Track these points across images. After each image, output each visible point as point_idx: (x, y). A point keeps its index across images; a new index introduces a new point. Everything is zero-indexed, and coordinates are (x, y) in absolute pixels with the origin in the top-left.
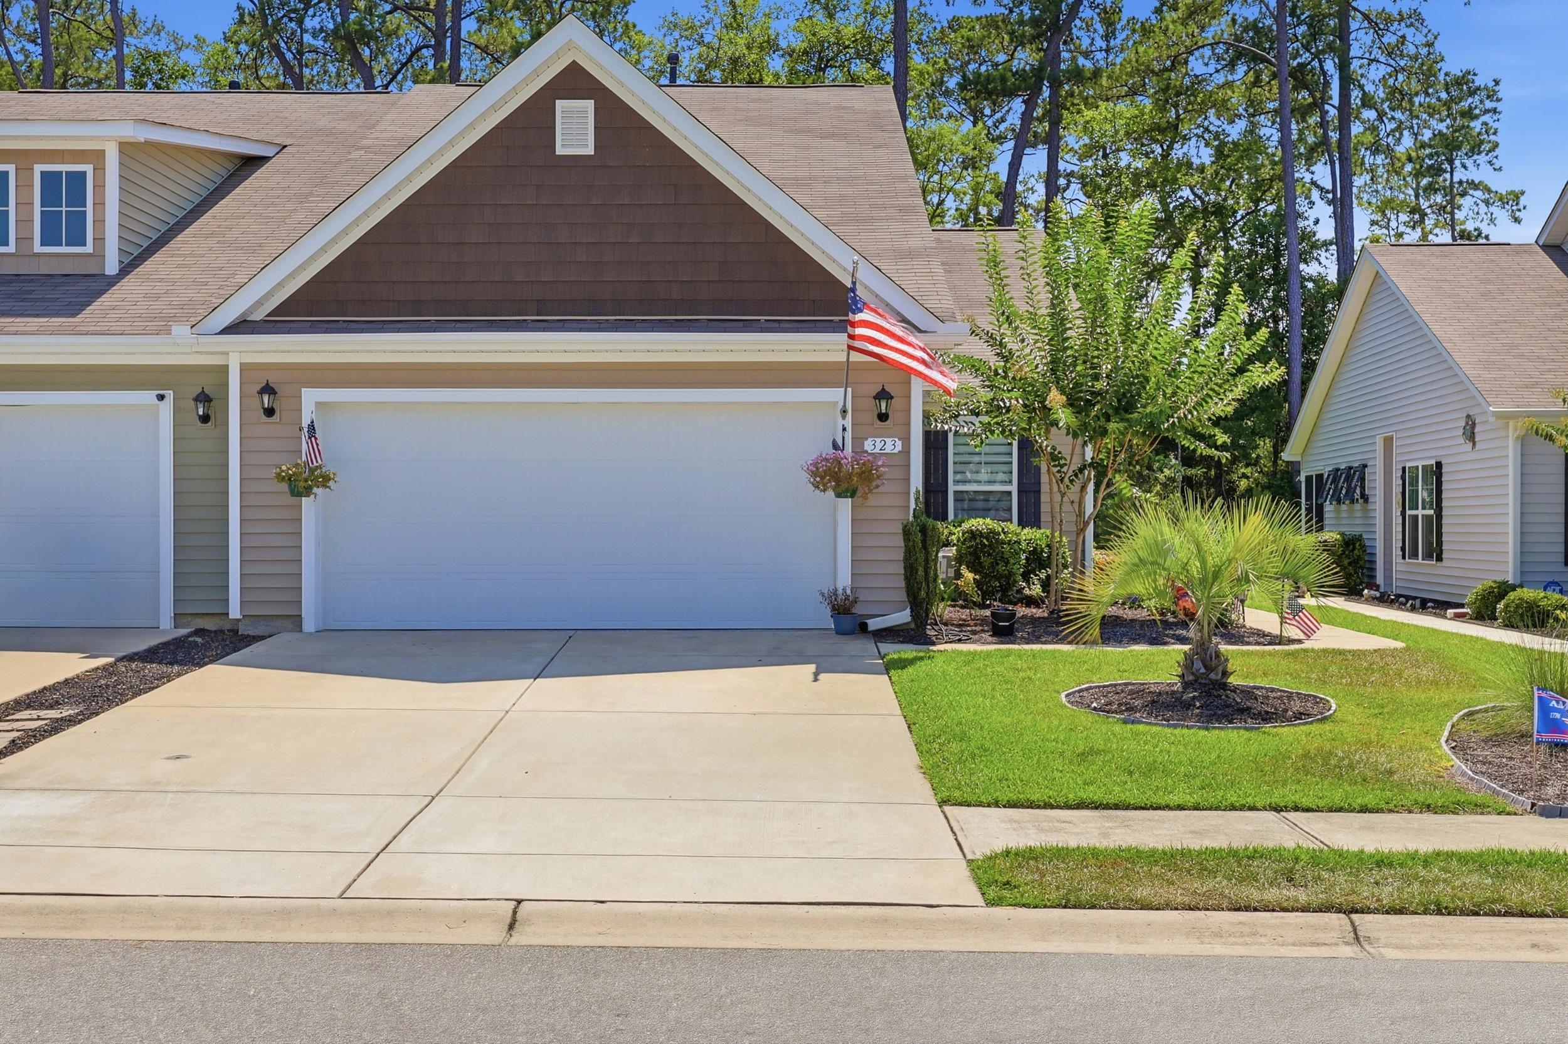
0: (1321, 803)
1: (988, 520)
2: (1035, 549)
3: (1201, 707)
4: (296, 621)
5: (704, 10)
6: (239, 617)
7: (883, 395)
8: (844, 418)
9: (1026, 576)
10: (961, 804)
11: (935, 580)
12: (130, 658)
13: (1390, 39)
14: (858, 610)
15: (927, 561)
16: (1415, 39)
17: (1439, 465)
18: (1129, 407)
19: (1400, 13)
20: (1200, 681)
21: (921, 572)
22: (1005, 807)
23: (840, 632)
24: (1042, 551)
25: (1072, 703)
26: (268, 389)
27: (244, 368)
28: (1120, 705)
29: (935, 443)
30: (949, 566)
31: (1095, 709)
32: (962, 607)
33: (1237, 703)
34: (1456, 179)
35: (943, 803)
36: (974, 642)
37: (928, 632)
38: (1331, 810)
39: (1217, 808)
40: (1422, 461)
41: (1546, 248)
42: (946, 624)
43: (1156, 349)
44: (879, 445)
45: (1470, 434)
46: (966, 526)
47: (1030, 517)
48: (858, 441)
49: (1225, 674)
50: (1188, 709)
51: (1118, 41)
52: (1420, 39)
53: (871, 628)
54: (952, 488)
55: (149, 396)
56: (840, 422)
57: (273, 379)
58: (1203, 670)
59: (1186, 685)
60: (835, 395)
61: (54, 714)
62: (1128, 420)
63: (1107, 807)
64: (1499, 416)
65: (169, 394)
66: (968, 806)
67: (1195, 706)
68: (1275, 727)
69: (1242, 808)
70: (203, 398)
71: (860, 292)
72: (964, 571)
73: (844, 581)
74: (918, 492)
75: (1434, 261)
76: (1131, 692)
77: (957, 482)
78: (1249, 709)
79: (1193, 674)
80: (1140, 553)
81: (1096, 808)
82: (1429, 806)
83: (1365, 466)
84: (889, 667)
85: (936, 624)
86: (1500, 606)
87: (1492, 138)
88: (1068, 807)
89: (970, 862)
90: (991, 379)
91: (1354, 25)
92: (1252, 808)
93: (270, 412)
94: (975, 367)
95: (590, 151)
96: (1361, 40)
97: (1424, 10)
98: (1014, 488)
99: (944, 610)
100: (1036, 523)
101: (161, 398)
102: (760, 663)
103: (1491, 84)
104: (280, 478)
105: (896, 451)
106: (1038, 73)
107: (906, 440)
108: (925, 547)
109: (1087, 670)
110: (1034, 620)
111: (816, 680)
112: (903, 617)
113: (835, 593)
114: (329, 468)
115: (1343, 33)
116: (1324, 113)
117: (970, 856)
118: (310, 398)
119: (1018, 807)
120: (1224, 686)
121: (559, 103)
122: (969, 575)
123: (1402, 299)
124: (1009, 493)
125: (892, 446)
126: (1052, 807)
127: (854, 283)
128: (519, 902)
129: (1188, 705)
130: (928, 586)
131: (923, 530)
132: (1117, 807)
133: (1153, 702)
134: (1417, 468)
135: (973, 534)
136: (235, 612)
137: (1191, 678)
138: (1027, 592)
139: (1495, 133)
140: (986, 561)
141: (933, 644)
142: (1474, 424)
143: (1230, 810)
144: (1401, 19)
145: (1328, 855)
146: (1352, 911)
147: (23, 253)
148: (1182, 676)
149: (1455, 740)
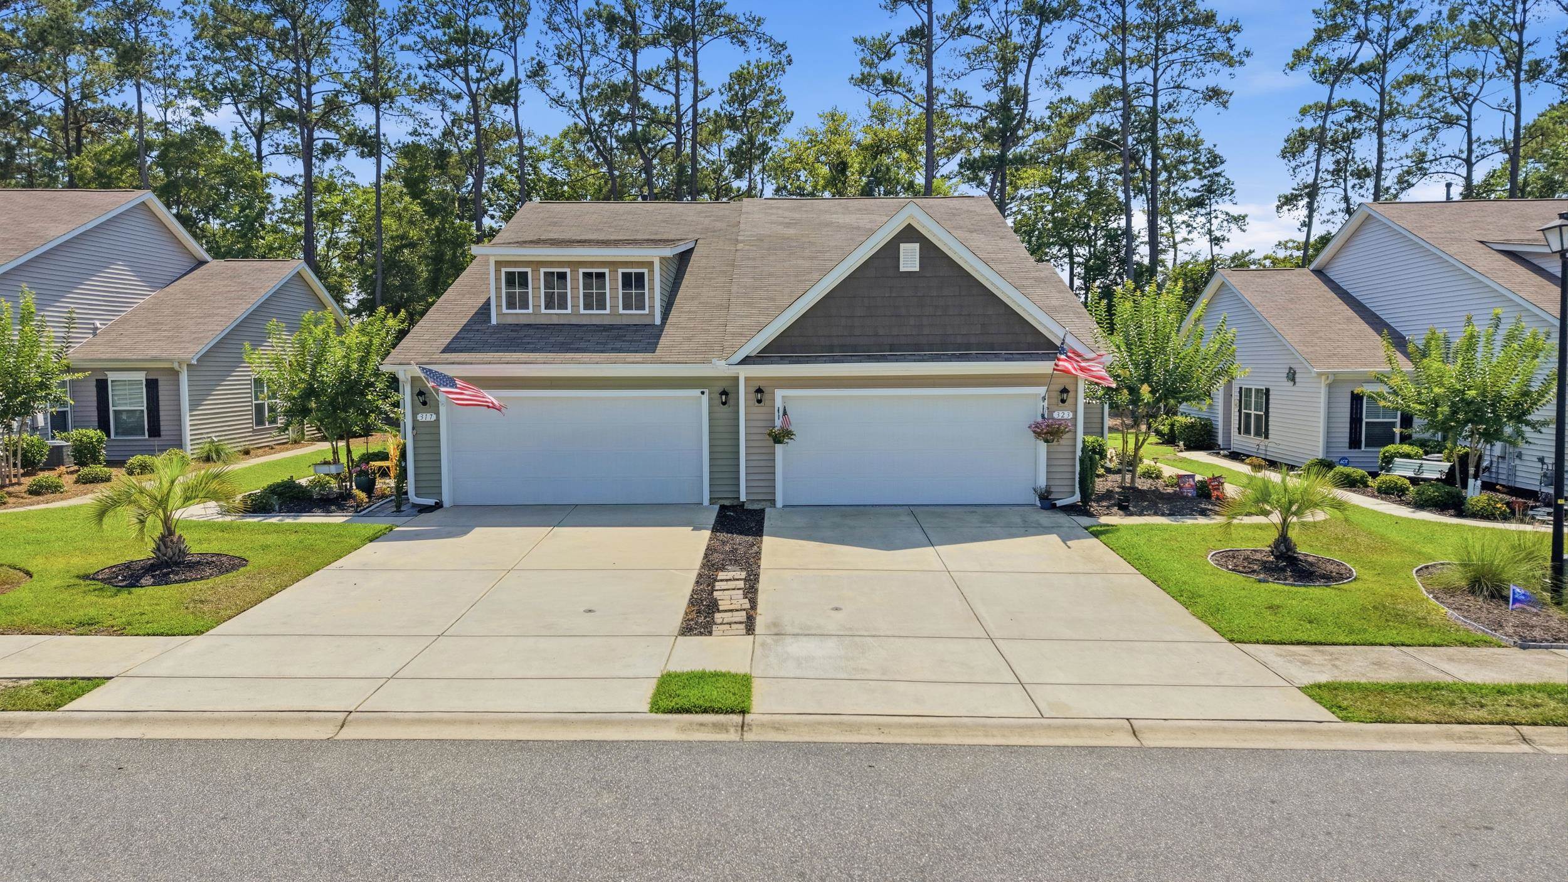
0: (1414, 642)
3: (1290, 571)
4: (772, 502)
6: (744, 500)
7: (1065, 391)
8: (1045, 401)
10: (1240, 643)
14: (1052, 497)
17: (1268, 390)
20: (1285, 556)
22: (1262, 644)
23: (1043, 508)
25: (1219, 566)
26: (759, 390)
27: (747, 379)
28: (1243, 567)
31: (1234, 570)
33: (1308, 569)
35: (1230, 641)
36: (1115, 515)
37: (1090, 509)
38: (1419, 646)
39: (1364, 645)
40: (1255, 386)
41: (1314, 271)
44: (1061, 415)
45: (1292, 377)
48: (1051, 413)
50: (1284, 573)
53: (1058, 506)
55: (697, 392)
56: (1043, 404)
57: (761, 384)
58: (1285, 550)
59: (1276, 558)
60: (1042, 390)
64: (1317, 373)
65: (707, 391)
67: (1287, 570)
69: (1376, 644)
70: (724, 393)
73: (1042, 482)
75: (1258, 280)
81: (1307, 644)
84: (1090, 532)
87: (1232, 187)
88: (1292, 644)
89: (1301, 690)
92: (1381, 645)
93: (759, 401)
95: (917, 269)
97: (1195, 118)
101: (703, 393)
103: (1211, 147)
104: (766, 434)
105: (1070, 418)
107: (1075, 412)
111: (1065, 546)
112: (1077, 498)
113: (1039, 487)
114: (791, 428)
117: (1296, 685)
118: (779, 394)
119: (1269, 644)
120: (1297, 560)
121: (902, 245)
125: (1068, 415)
126: (1285, 644)
132: (1316, 644)
133: (1264, 567)
134: (1251, 389)
136: (743, 498)
137: (1278, 554)
139: (1233, 184)
142: (1295, 373)
143: (1371, 646)
144: (1181, 122)
145: (1472, 688)
146: (1513, 724)
147: (614, 314)
148: (1272, 552)
149: (1429, 593)
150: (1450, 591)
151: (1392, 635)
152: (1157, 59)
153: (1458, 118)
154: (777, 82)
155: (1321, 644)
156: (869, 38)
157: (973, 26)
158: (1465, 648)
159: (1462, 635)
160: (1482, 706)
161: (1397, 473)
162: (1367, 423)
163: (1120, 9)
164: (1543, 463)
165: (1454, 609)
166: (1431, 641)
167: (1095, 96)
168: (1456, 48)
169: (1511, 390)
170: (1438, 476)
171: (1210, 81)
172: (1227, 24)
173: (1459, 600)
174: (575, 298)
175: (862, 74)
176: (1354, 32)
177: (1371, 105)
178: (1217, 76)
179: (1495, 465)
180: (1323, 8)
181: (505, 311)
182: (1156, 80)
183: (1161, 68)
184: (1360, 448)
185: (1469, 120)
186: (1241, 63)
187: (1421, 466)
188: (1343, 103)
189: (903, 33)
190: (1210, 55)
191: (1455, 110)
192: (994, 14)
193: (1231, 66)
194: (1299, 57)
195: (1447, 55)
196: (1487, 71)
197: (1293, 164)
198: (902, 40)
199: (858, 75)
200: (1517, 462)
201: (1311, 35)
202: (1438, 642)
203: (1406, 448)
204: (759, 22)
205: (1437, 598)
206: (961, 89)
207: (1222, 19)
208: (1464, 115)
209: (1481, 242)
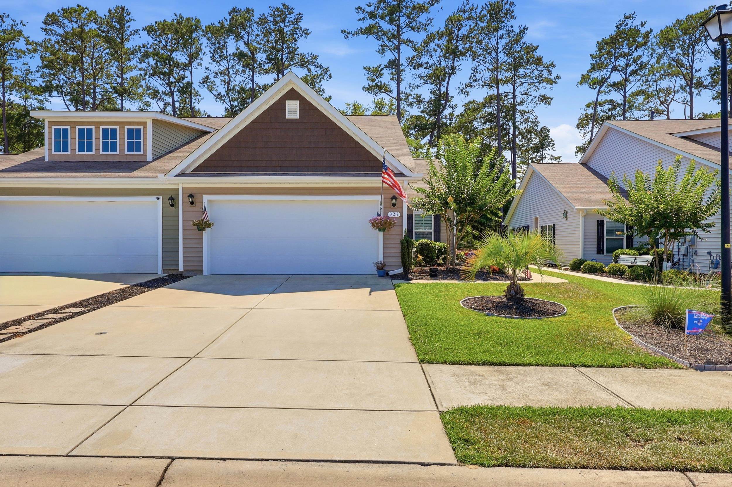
0: (593, 363)
1: (426, 240)
2: (440, 249)
3: (516, 308)
4: (201, 272)
5: (347, 108)
6: (182, 270)
7: (394, 198)
8: (381, 205)
9: (438, 258)
10: (429, 363)
11: (411, 259)
12: (136, 285)
13: (526, 117)
14: (386, 268)
15: (408, 252)
16: (532, 117)
17: (554, 225)
18: (473, 203)
19: (528, 111)
20: (513, 298)
21: (406, 256)
22: (449, 364)
23: (380, 276)
24: (442, 249)
25: (464, 305)
26: (191, 196)
27: (183, 189)
28: (483, 307)
29: (410, 217)
30: (414, 254)
31: (474, 308)
32: (418, 267)
33: (530, 307)
34: (543, 153)
35: (421, 361)
36: (424, 279)
37: (409, 276)
38: (598, 367)
39: (546, 365)
40: (548, 224)
41: (581, 164)
42: (414, 273)
43: (483, 184)
44: (393, 214)
45: (566, 215)
46: (419, 242)
47: (437, 239)
48: (386, 213)
49: (523, 295)
50: (511, 309)
51: (453, 121)
52: (533, 117)
53: (390, 274)
54: (414, 231)
55: (154, 198)
56: (380, 207)
57: (192, 192)
58: (514, 294)
59: (508, 299)
60: (378, 198)
61: (83, 309)
62: (473, 207)
63: (496, 364)
64: (578, 209)
65: (161, 197)
66: (433, 363)
67: (513, 308)
68: (548, 318)
69: (558, 365)
70: (171, 199)
71: (386, 163)
72: (419, 255)
73: (381, 259)
74: (405, 229)
75: (551, 167)
76: (486, 302)
77: (415, 229)
78: (534, 309)
79: (510, 295)
80: (491, 250)
81: (491, 365)
82: (641, 364)
83: (529, 226)
84: (394, 287)
85: (411, 273)
86: (582, 266)
87: (553, 142)
88: (478, 364)
89: (441, 413)
90: (428, 195)
91: (517, 114)
92: (562, 365)
93: (192, 203)
94: (424, 192)
95: (297, 117)
96: (518, 117)
97: (535, 110)
98: (432, 231)
99: (413, 268)
100: (439, 241)
101: (158, 199)
102: (352, 287)
104: (194, 225)
105: (398, 216)
106: (434, 124)
107: (401, 213)
108: (408, 248)
109: (466, 291)
110: (443, 271)
111: (370, 294)
112: (400, 271)
113: (378, 263)
115: (514, 115)
116: (509, 136)
117: (441, 409)
118: (205, 198)
119: (455, 364)
120: (522, 300)
121: (287, 102)
122: (420, 257)
123: (543, 178)
124: (431, 232)
125: (397, 214)
126: (471, 364)
127: (384, 161)
128: (173, 459)
129: (510, 308)
130: (409, 261)
131: (407, 242)
132: (500, 364)
133: (497, 306)
134: (546, 226)
135: (421, 244)
136: (181, 269)
137: (510, 296)
138: (438, 262)
139: (554, 141)
140: (425, 252)
141: (411, 280)
142: (567, 212)
143: (553, 366)
144: (529, 112)
145: (638, 415)
146: (685, 470)
147: (122, 154)
148: (506, 296)
149: (621, 324)
150: (639, 323)
151: (575, 357)
152: (515, 81)
153: (663, 111)
154: (320, 84)
155: (505, 364)
156: (371, 67)
157: (423, 63)
158: (643, 370)
159: (641, 358)
160: (647, 440)
161: (622, 263)
162: (607, 239)
163: (495, 54)
164: (711, 256)
165: (639, 336)
166: (610, 362)
167: (485, 99)
168: (661, 79)
169: (687, 206)
170: (645, 264)
171: (542, 92)
172: (548, 63)
173: (644, 330)
174: (97, 144)
175: (369, 85)
176: (611, 67)
177: (620, 102)
178: (545, 90)
179: (681, 260)
180: (595, 54)
181: (53, 152)
182: (514, 90)
183: (517, 85)
184: (603, 253)
185: (668, 112)
186: (556, 82)
187: (635, 259)
188: (606, 101)
189: (386, 63)
190: (541, 79)
191: (662, 108)
192: (434, 58)
193: (551, 84)
194: (584, 79)
195: (656, 81)
196: (676, 89)
197: (583, 132)
198: (386, 67)
199: (367, 86)
200: (695, 257)
201: (589, 67)
202: (617, 363)
203: (628, 251)
204: (316, 57)
205: (626, 328)
206: (419, 94)
207: (546, 61)
208: (666, 109)
209: (670, 134)
